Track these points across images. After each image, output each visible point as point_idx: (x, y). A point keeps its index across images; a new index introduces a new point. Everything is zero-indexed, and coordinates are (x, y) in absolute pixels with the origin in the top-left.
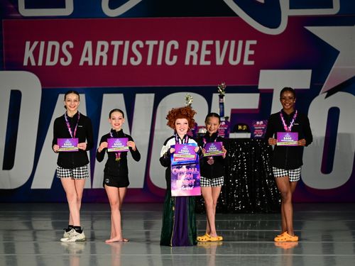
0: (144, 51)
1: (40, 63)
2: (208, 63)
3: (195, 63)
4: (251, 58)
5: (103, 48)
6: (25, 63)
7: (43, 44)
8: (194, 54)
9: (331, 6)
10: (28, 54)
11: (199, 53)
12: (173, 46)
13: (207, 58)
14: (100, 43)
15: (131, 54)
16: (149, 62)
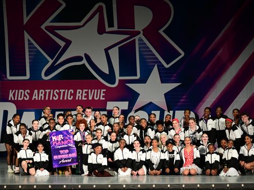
0: (59, 94)
1: (16, 99)
2: (86, 99)
3: (80, 99)
4: (103, 97)
5: (42, 92)
6: (10, 99)
7: (17, 91)
8: (80, 95)
9: (136, 75)
10: (11, 95)
11: (82, 95)
12: (71, 92)
13: (85, 97)
14: (41, 91)
15: (54, 95)
16: (61, 99)
